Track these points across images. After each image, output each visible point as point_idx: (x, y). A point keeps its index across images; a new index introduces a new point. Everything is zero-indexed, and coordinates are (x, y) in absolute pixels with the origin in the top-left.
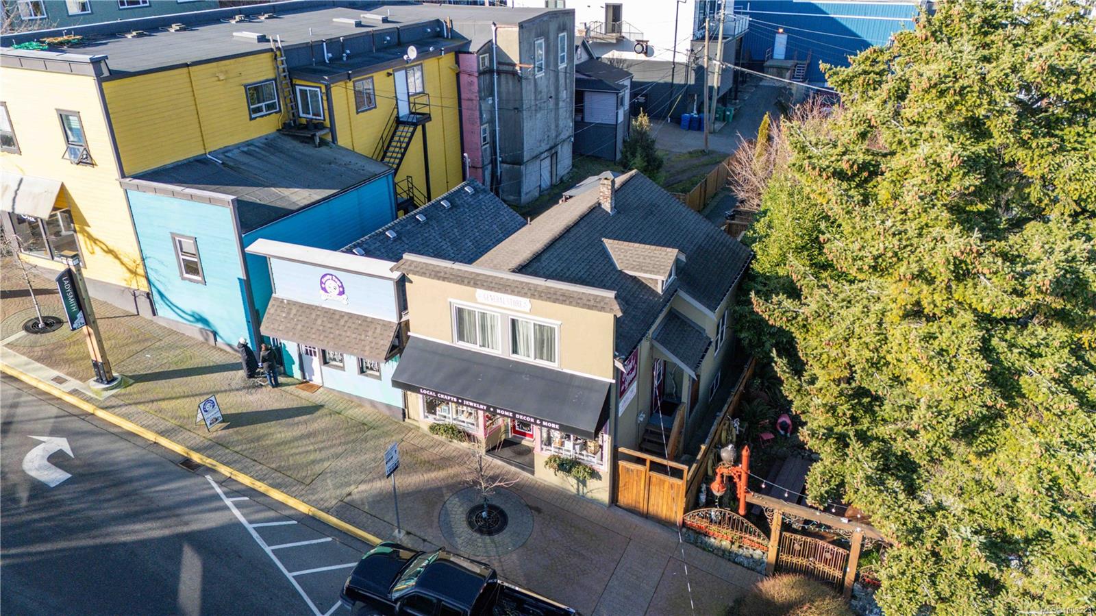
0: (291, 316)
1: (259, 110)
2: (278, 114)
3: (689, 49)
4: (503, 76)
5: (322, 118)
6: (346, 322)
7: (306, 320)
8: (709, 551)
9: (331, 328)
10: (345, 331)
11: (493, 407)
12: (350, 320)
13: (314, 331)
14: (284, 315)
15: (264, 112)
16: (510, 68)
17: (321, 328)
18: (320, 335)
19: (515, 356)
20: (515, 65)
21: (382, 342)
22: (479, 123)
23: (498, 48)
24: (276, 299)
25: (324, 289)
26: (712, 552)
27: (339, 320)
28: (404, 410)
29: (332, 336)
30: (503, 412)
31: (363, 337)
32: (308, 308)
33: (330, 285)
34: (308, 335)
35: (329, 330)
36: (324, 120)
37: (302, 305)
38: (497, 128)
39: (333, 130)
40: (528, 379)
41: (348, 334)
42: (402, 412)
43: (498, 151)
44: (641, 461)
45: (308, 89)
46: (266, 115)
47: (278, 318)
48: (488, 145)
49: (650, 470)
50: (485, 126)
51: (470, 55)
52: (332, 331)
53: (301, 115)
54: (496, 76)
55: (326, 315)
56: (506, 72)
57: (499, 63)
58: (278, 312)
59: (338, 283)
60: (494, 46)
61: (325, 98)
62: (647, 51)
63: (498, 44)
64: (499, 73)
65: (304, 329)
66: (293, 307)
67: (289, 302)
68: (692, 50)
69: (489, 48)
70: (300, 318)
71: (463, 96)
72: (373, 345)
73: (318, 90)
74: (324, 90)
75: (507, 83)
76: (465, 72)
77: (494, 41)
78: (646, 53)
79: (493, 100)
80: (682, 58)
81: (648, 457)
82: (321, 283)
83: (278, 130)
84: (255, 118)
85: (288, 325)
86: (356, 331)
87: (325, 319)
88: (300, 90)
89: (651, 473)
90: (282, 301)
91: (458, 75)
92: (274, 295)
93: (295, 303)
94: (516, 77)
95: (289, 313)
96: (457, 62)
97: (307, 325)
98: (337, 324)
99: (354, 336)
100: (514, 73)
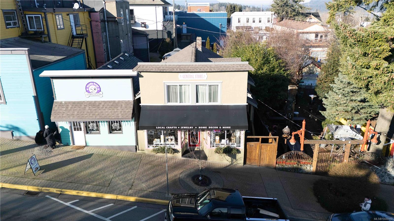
0: (69, 108)
1: (9, 24)
2: (19, 28)
3: (162, 25)
4: (110, 23)
5: (43, 30)
6: (103, 105)
7: (79, 109)
8: (289, 171)
9: (96, 110)
10: (105, 110)
11: (196, 126)
12: (106, 104)
13: (85, 113)
14: (64, 109)
15: (12, 26)
16: (113, 19)
17: (89, 111)
18: (90, 115)
19: (197, 103)
20: (116, 18)
21: (127, 111)
22: (102, 43)
23: (107, 11)
24: (56, 103)
25: (88, 91)
26: (290, 171)
27: (99, 105)
28: (136, 146)
29: (97, 113)
30: (202, 128)
31: (116, 110)
32: (78, 103)
33: (92, 88)
34: (82, 116)
35: (94, 111)
36: (44, 30)
37: (74, 103)
38: (109, 46)
39: (49, 35)
40: (208, 111)
41: (106, 110)
42: (135, 148)
43: (110, 55)
44: (257, 140)
45: (33, 16)
46: (13, 27)
47: (61, 111)
48: (106, 53)
49: (261, 143)
50: (104, 44)
51: (96, 13)
52: (96, 111)
53: (30, 29)
54: (106, 23)
55: (90, 104)
56: (112, 21)
57: (107, 18)
58: (60, 108)
59: (97, 86)
60: (105, 10)
61: (44, 19)
62: (145, 26)
63: (106, 9)
64: (108, 22)
65: (79, 113)
66: (69, 104)
67: (66, 103)
68: (164, 25)
69: (103, 10)
70: (75, 109)
71: (94, 31)
72: (122, 113)
73: (40, 16)
74: (43, 15)
75: (112, 26)
76: (94, 21)
77: (105, 8)
78: (146, 27)
79: (106, 33)
80: (160, 28)
81: (260, 137)
82: (86, 88)
83: (19, 36)
84: (8, 28)
85: (69, 113)
86: (110, 108)
87: (90, 106)
88: (29, 17)
89: (262, 144)
90: (61, 103)
91: (91, 22)
92: (55, 101)
93: (70, 102)
94: (116, 23)
95: (67, 108)
96: (90, 16)
97: (80, 111)
98: (99, 108)
99: (110, 111)
100: (116, 21)
